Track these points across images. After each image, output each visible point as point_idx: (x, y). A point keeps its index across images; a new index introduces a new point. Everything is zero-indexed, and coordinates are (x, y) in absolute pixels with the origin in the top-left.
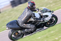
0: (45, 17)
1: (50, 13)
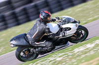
0: (66, 30)
1: (75, 24)
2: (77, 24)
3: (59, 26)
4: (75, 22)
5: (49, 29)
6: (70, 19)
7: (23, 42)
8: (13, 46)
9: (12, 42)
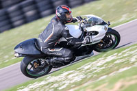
0: (91, 35)
1: (103, 27)
2: (107, 26)
3: (82, 29)
4: (103, 24)
5: (68, 31)
6: (97, 19)
7: (32, 50)
8: (17, 55)
9: (16, 50)
